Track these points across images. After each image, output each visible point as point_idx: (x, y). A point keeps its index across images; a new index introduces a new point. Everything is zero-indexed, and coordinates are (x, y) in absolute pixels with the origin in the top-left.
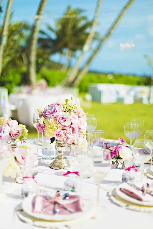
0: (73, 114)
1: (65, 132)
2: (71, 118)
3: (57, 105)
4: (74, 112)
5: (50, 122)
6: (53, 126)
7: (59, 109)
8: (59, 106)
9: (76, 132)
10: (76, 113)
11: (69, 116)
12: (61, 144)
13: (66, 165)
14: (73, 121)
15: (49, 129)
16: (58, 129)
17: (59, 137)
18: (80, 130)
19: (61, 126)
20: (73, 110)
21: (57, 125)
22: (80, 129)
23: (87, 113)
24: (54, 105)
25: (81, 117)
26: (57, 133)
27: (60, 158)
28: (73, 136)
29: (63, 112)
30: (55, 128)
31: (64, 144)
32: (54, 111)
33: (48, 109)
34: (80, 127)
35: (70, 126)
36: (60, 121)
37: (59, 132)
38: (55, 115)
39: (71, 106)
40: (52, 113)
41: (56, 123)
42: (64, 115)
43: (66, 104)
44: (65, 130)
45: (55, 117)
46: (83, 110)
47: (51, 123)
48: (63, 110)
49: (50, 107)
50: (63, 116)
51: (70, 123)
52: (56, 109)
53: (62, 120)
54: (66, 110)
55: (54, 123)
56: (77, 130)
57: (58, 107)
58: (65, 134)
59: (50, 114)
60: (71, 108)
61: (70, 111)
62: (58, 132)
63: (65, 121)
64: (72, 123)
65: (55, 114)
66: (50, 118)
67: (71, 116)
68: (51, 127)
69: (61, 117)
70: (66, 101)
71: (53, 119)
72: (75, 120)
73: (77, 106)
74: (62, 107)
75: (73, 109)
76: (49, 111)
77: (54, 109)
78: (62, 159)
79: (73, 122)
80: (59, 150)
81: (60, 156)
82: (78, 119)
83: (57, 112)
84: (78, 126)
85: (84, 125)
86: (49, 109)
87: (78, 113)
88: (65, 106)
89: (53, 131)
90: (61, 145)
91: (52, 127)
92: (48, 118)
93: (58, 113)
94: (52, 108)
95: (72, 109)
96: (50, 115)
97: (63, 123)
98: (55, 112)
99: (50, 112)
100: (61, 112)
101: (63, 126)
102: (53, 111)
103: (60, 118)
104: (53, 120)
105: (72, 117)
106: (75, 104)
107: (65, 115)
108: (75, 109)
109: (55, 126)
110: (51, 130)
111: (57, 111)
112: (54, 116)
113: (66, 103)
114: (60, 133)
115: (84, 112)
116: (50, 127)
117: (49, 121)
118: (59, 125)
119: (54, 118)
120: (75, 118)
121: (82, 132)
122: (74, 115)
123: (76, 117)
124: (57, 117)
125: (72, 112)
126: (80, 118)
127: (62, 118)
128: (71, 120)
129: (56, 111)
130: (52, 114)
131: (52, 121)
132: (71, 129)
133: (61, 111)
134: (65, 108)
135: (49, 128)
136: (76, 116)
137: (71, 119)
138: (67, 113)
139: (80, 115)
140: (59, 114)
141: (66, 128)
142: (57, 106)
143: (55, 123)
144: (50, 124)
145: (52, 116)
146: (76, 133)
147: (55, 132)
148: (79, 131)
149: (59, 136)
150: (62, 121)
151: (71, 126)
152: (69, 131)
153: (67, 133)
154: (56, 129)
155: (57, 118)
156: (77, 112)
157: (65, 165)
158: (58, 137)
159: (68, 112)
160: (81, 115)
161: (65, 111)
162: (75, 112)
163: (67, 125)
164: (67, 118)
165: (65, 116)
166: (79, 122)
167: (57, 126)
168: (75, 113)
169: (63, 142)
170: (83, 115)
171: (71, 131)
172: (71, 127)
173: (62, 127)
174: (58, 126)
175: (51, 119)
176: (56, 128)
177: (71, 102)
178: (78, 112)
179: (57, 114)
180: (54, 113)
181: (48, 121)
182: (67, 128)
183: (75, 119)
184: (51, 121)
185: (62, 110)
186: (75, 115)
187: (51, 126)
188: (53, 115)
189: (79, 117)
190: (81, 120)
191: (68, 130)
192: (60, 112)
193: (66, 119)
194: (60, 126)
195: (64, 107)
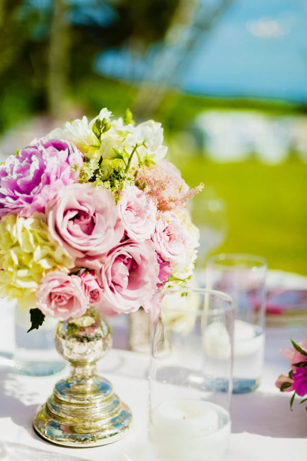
0: (129, 191)
1: (94, 285)
2: (121, 212)
3: (51, 148)
4: (137, 185)
5: (14, 234)
6: (31, 254)
7: (62, 169)
8: (63, 154)
9: (146, 283)
10: (147, 189)
11: (109, 205)
12: (82, 329)
13: (104, 422)
14: (134, 227)
15: (10, 269)
16: (57, 272)
17: (65, 306)
18: (166, 268)
19: (72, 256)
20: (130, 175)
21: (53, 248)
22: (168, 263)
23: (201, 187)
24: (41, 148)
25: (172, 205)
26: (49, 291)
27: (77, 393)
28: (134, 299)
29: (81, 182)
30: (39, 266)
31: (93, 326)
32: (37, 180)
33: (12, 166)
34: (166, 255)
35: (116, 254)
36: (64, 231)
37: (62, 286)
38: (40, 200)
39: (120, 151)
40: (29, 188)
41: (47, 240)
42: (85, 197)
43: (95, 141)
44: (92, 272)
45: (42, 210)
46: (178, 175)
47: (21, 242)
48: (82, 174)
49: (22, 160)
50: (80, 203)
51: (115, 238)
52: (46, 171)
53: (76, 226)
54: (97, 172)
55: (36, 241)
56: (150, 271)
57: (55, 159)
58: (94, 295)
59: (17, 194)
60: (120, 164)
61: (115, 177)
62: (56, 283)
63: (90, 229)
64: (126, 237)
65: (42, 196)
66: (15, 213)
67: (123, 202)
68: (20, 261)
69: (72, 210)
70: (99, 128)
71: (31, 220)
72: (142, 223)
73: (149, 152)
74: (77, 157)
75: (131, 165)
76: (15, 176)
77: (35, 166)
78: (88, 396)
79: (130, 234)
80: (71, 357)
81: (79, 384)
82: (158, 219)
83: (48, 182)
84: (159, 250)
85: (184, 242)
86: (15, 169)
87: (155, 189)
88: (96, 155)
89: (30, 278)
90: (82, 334)
91: (23, 258)
92: (7, 213)
93: (55, 190)
94: (30, 162)
95: (127, 167)
96: (15, 198)
97: (81, 242)
98: (41, 184)
99: (19, 183)
100: (72, 181)
101: (82, 256)
102: (30, 177)
103: (65, 213)
104: (32, 225)
105: (125, 207)
106: (140, 142)
107: (90, 197)
108: (140, 170)
109: (38, 252)
110: (23, 273)
111: (53, 178)
112: (34, 203)
113: (99, 137)
114: (67, 289)
115: (182, 182)
116: (16, 262)
117: (12, 228)
118: (62, 249)
119: (37, 213)
120: (140, 214)
121: (175, 275)
122: (139, 196)
123: (147, 207)
124: (51, 209)
125: (125, 182)
126: (167, 213)
127: (75, 213)
128: (122, 222)
129: (43, 177)
130: (25, 195)
131: (28, 227)
132: (122, 270)
133: (71, 176)
134: (93, 165)
135: (11, 262)
136: (145, 204)
137: (119, 220)
138: (101, 190)
139: (166, 195)
140: (61, 194)
141: (95, 264)
142: (51, 155)
143: (40, 240)
144: (17, 244)
145: (26, 205)
146: (148, 286)
147: (40, 283)
148: (162, 274)
149: (65, 302)
150: (76, 228)
151: (124, 250)
152: (113, 274)
153: (100, 290)
154: (47, 271)
155: (51, 213)
156: (149, 183)
157: (99, 424)
158: (55, 309)
159: (108, 184)
160: (173, 197)
161: (93, 179)
162: (141, 185)
163: (103, 249)
164: (102, 212)
165: (89, 203)
166: (160, 229)
167: (49, 257)
168: (142, 188)
169: (87, 321)
170: (179, 196)
171: (123, 276)
172: (122, 256)
173: (78, 259)
174: (57, 255)
175: (20, 221)
176: (45, 264)
177: (120, 133)
178: (156, 182)
179: (52, 195)
180: (36, 189)
181: (9, 228)
182: (102, 263)
183: (143, 218)
184: (20, 229)
185: (77, 174)
186: (144, 197)
187: (19, 255)
188: (30, 201)
189: (162, 207)
190: (171, 219)
191: (109, 271)
192: (65, 183)
193: (97, 219)
194: (64, 256)
195: (86, 160)
